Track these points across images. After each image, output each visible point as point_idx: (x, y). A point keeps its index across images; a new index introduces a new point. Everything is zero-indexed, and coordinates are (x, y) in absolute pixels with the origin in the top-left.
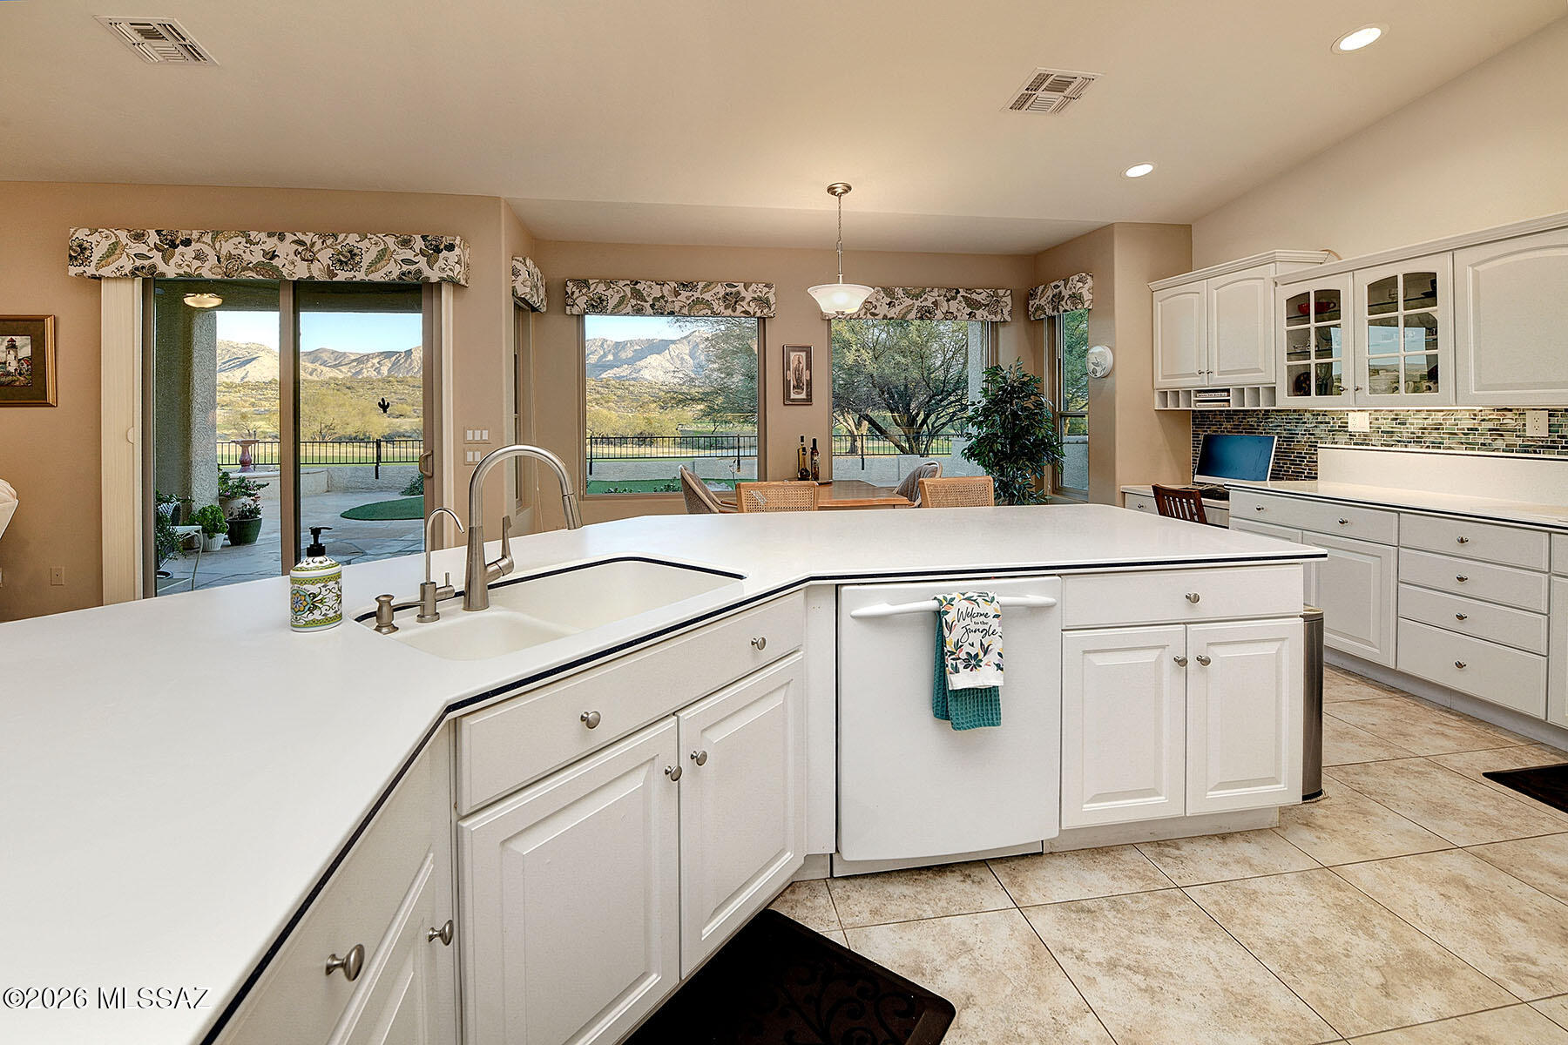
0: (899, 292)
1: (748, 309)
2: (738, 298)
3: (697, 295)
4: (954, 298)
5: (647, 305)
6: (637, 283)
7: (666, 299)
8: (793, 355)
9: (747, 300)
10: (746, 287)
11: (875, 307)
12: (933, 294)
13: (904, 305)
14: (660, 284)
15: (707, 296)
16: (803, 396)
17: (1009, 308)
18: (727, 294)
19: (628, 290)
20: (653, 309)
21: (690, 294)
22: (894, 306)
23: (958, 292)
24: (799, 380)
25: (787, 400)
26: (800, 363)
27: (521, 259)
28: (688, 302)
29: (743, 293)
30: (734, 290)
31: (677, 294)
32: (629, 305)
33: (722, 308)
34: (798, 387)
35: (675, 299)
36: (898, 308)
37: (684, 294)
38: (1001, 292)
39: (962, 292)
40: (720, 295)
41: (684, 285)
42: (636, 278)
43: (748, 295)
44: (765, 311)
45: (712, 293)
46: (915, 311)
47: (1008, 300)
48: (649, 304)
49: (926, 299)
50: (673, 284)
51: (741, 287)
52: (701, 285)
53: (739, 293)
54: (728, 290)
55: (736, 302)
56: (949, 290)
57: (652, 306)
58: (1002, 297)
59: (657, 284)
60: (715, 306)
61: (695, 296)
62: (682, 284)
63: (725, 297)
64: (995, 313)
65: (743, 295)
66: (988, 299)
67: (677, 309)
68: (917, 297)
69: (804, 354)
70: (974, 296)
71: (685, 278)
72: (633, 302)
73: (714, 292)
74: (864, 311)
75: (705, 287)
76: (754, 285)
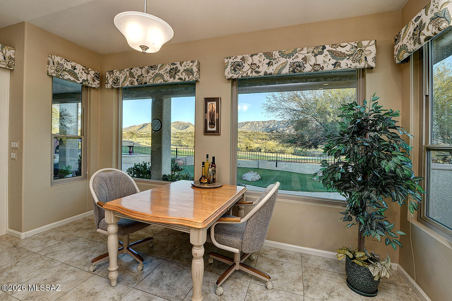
0: (276, 54)
1: (182, 77)
2: (176, 71)
3: (157, 71)
4: (321, 53)
6: (131, 69)
7: (143, 76)
8: (208, 103)
9: (181, 71)
10: (181, 64)
11: (258, 67)
12: (303, 52)
13: (280, 63)
15: (162, 72)
16: (215, 129)
17: (373, 55)
18: (171, 69)
19: (128, 73)
20: (137, 81)
21: (153, 71)
22: (272, 65)
23: (324, 48)
24: (212, 119)
26: (213, 108)
27: (50, 56)
28: (153, 76)
29: (180, 68)
30: (175, 66)
31: (148, 72)
32: (128, 81)
33: (169, 78)
34: (212, 123)
35: (147, 75)
36: (275, 66)
37: (151, 72)
38: (365, 43)
39: (328, 47)
40: (168, 70)
43: (181, 69)
44: (191, 77)
45: (164, 70)
46: (288, 66)
47: (373, 49)
48: (136, 79)
49: (297, 57)
50: (147, 67)
51: (178, 64)
52: (159, 66)
53: (177, 68)
54: (172, 67)
55: (176, 73)
56: (317, 47)
57: (137, 80)
58: (365, 47)
59: (139, 68)
60: (165, 77)
61: (156, 73)
62: (151, 67)
63: (170, 71)
64: (359, 61)
65: (179, 69)
66: (353, 50)
67: (148, 81)
68: (289, 56)
69: (215, 103)
70: (339, 49)
72: (130, 79)
73: (165, 69)
74: (250, 70)
75: (161, 66)
76: (185, 63)
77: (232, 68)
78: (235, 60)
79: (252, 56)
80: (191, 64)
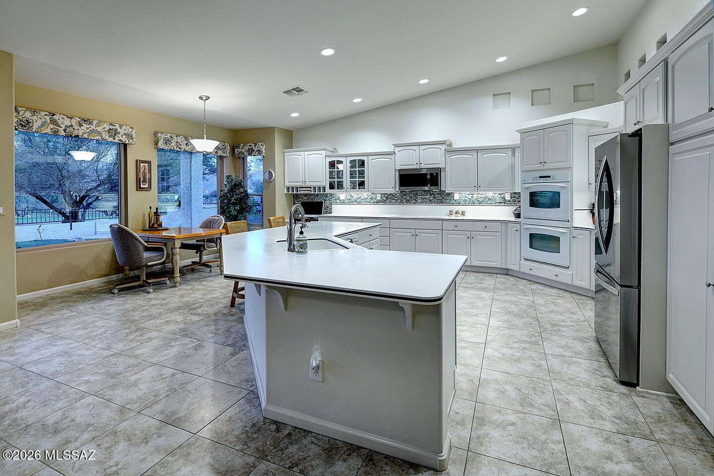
1: (122, 139)
2: (116, 133)
3: (93, 127)
5: (61, 130)
6: (53, 115)
7: (73, 127)
8: (142, 164)
9: (121, 134)
10: (121, 126)
11: (181, 145)
14: (70, 118)
15: (99, 129)
16: (146, 186)
17: (229, 151)
18: (110, 129)
19: (48, 118)
20: (65, 132)
21: (88, 126)
24: (144, 178)
25: (139, 188)
26: (145, 169)
28: (88, 131)
29: (119, 130)
30: (114, 127)
31: (81, 125)
32: (49, 127)
33: (107, 137)
34: (144, 181)
35: (79, 128)
37: (85, 126)
38: (226, 144)
40: (107, 129)
41: (85, 121)
42: (52, 111)
43: (122, 131)
44: (130, 141)
47: (229, 147)
48: (62, 129)
50: (78, 119)
51: (117, 127)
52: (95, 122)
53: (117, 129)
54: (111, 127)
55: (115, 134)
57: (64, 130)
58: (226, 146)
59: (67, 117)
60: (104, 136)
62: (83, 120)
63: (109, 131)
64: (224, 153)
67: (80, 134)
69: (147, 165)
71: (86, 117)
72: (52, 126)
73: (103, 126)
74: (176, 146)
75: (97, 123)
76: (124, 127)
77: (164, 142)
78: (166, 136)
79: (177, 136)
80: (131, 130)
